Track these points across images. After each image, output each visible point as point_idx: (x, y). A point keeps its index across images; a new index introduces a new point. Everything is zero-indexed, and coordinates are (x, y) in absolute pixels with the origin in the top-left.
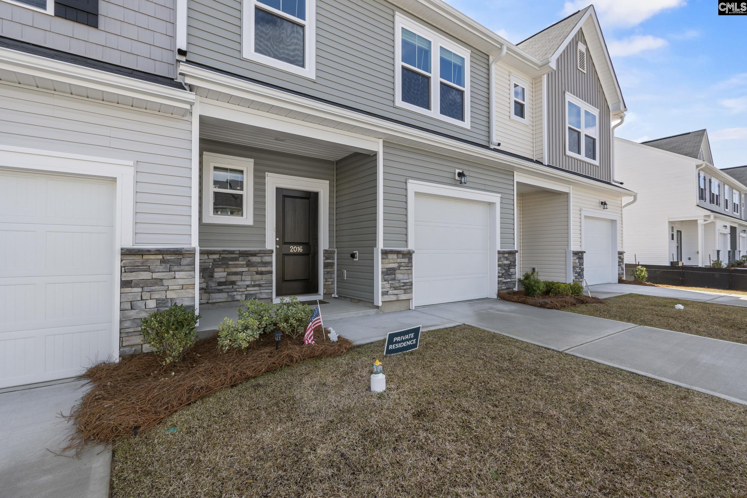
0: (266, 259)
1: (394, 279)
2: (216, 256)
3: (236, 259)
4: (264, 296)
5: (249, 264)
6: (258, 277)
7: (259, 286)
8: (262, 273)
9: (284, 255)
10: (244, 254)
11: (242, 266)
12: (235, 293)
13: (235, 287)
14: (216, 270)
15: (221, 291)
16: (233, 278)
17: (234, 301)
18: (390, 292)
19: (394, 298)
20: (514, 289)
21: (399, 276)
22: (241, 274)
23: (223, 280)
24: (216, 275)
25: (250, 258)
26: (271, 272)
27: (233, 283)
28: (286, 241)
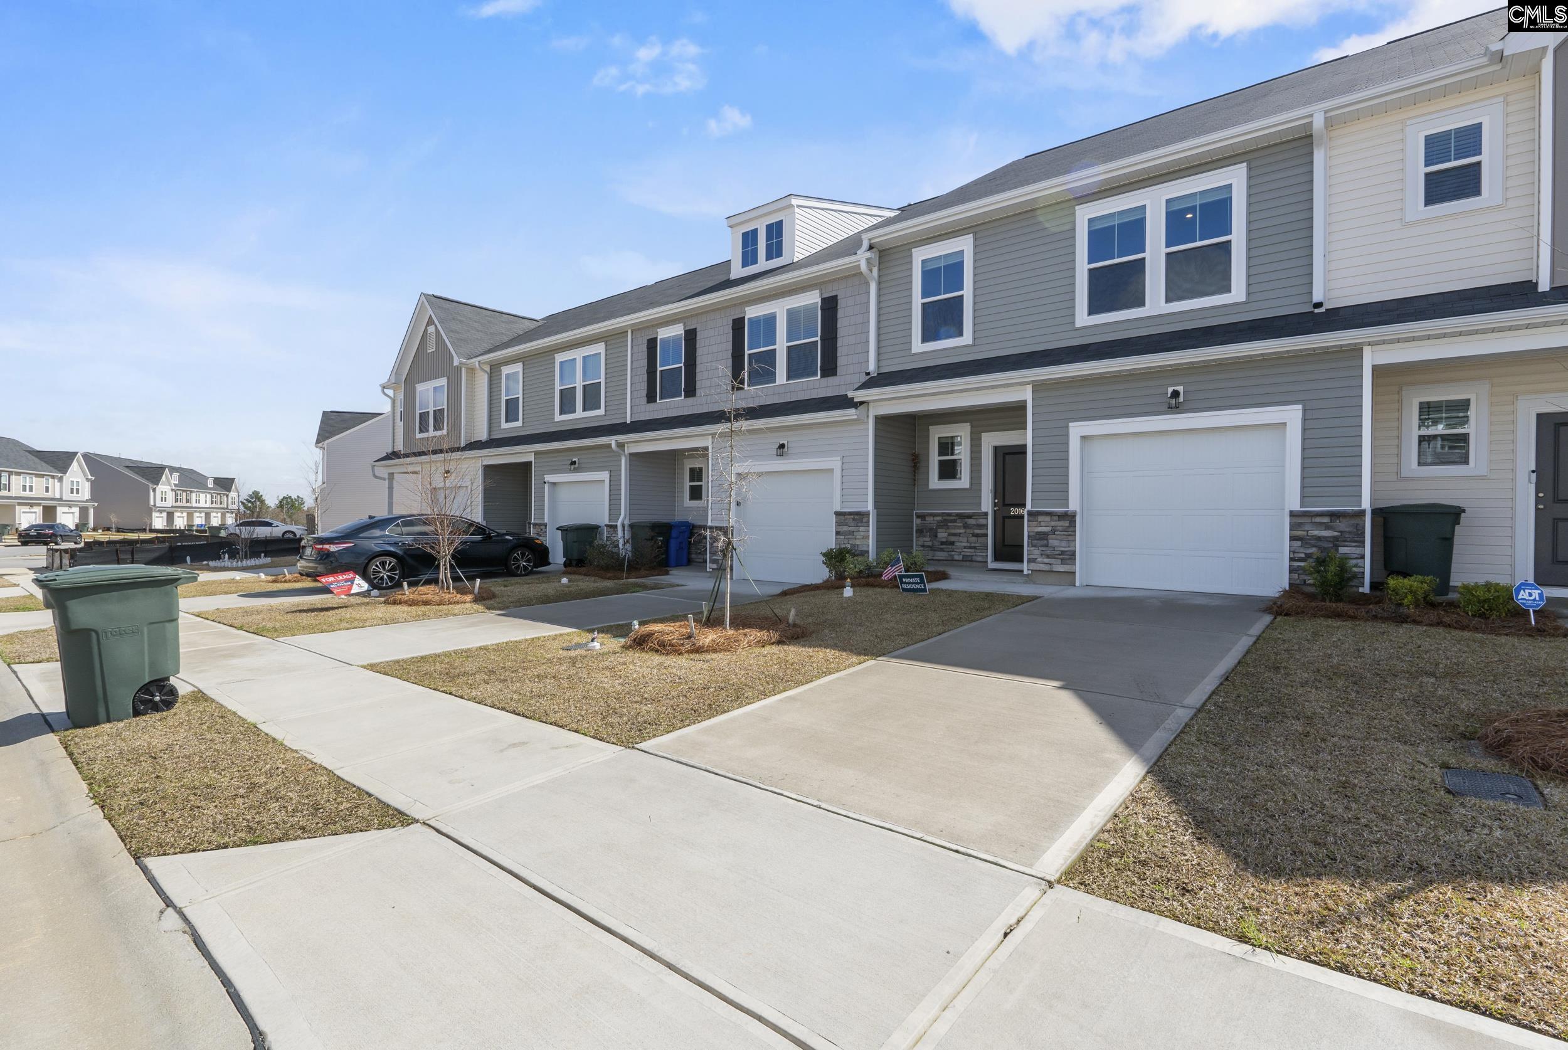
0: (982, 521)
1: (1047, 546)
2: (939, 518)
3: (955, 521)
4: (979, 559)
5: (966, 526)
6: (974, 539)
7: (975, 548)
8: (977, 535)
9: (1004, 518)
10: (962, 516)
11: (959, 528)
12: (953, 553)
13: (953, 547)
14: (939, 530)
15: (942, 550)
16: (952, 539)
17: (953, 560)
18: (1039, 560)
19: (1046, 568)
20: (1361, 590)
21: (1053, 542)
22: (959, 535)
23: (944, 540)
24: (940, 535)
25: (966, 520)
26: (986, 535)
27: (952, 543)
28: (1006, 503)
